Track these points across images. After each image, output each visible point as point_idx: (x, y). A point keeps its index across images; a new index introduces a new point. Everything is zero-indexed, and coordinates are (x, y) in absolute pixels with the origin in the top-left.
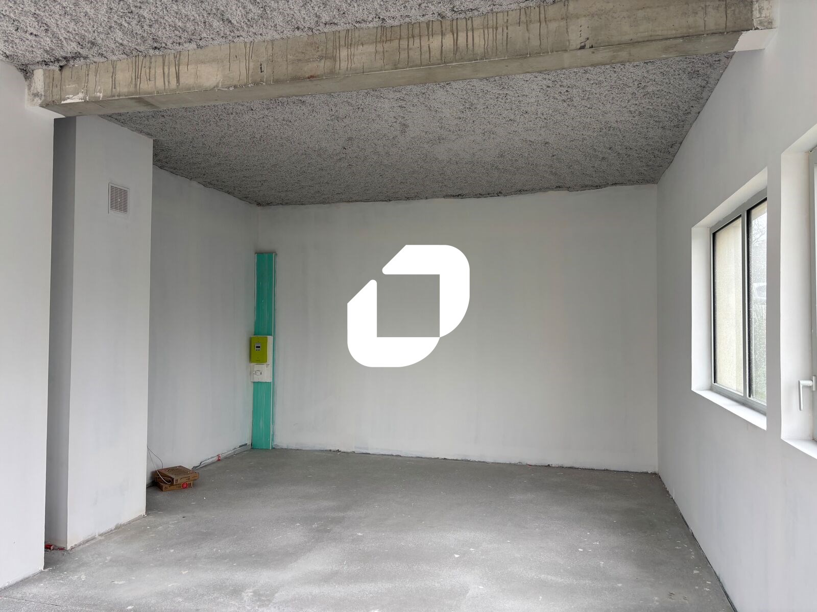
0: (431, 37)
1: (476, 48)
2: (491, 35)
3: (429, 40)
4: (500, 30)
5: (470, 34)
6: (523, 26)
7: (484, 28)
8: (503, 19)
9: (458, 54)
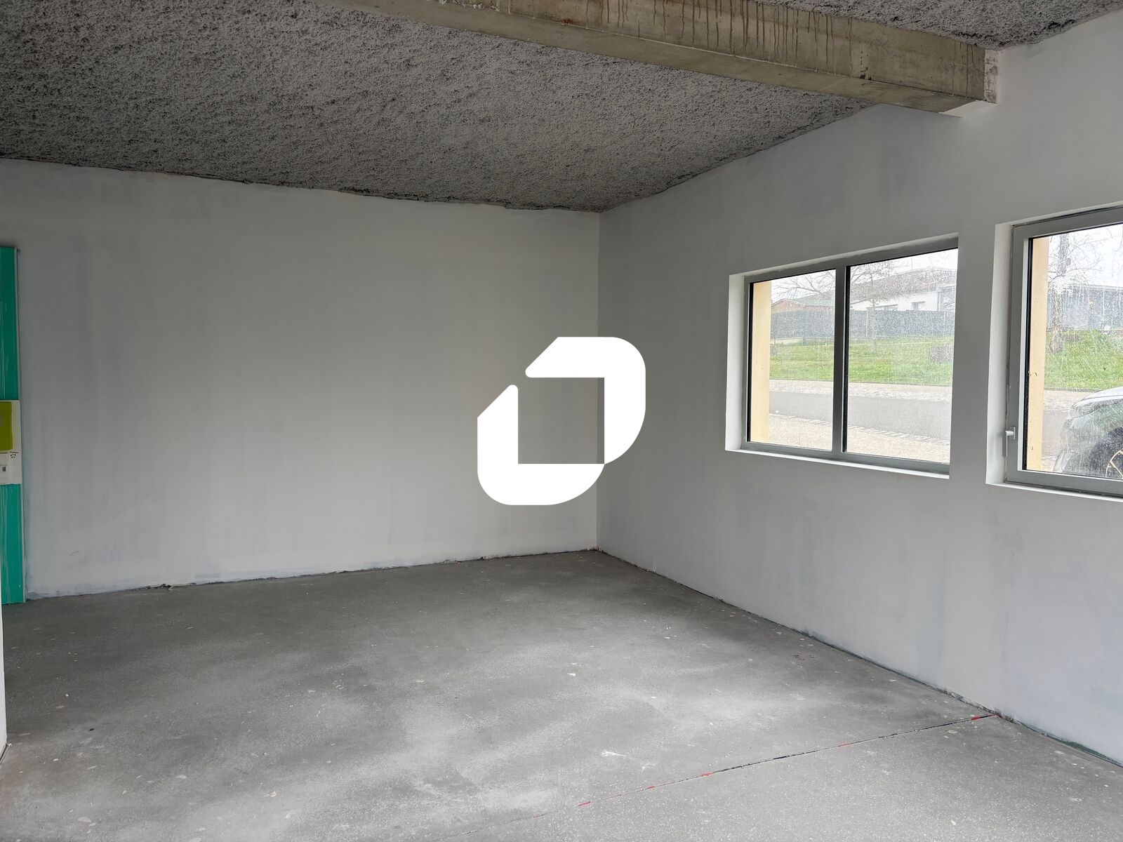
0: (719, 14)
1: (767, 45)
2: (781, 32)
3: (717, 16)
4: (790, 30)
5: (761, 24)
6: (812, 34)
7: (774, 21)
8: (794, 18)
9: (748, 46)
